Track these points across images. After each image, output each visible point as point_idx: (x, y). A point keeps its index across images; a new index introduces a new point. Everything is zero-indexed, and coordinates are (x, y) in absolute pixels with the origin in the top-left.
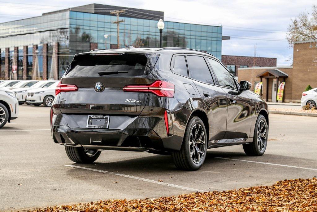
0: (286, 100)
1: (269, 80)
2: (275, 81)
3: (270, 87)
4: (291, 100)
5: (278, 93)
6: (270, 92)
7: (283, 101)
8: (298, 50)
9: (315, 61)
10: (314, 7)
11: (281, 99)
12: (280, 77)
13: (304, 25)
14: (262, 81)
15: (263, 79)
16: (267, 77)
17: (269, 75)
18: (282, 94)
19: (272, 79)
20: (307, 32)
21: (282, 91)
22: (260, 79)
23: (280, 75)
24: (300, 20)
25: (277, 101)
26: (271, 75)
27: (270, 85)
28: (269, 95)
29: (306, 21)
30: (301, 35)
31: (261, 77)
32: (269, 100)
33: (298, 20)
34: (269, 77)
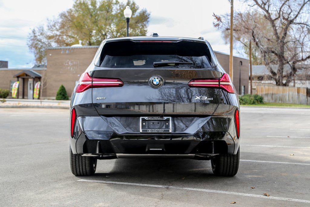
0: (41, 97)
1: (25, 80)
2: (31, 81)
3: (25, 86)
4: (45, 98)
5: (35, 91)
6: (25, 90)
7: (39, 99)
8: (50, 55)
9: (66, 65)
10: (48, 19)
11: (37, 96)
12: (36, 77)
13: (41, 34)
14: (18, 80)
15: (20, 79)
16: (23, 77)
17: (25, 75)
18: (38, 92)
19: (28, 79)
20: (44, 40)
21: (38, 90)
22: (16, 79)
23: (36, 76)
24: (38, 29)
25: (33, 99)
26: (27, 75)
27: (25, 84)
28: (25, 93)
29: (43, 31)
30: (39, 43)
31: (18, 77)
32: (25, 97)
33: (36, 29)
34: (25, 77)
